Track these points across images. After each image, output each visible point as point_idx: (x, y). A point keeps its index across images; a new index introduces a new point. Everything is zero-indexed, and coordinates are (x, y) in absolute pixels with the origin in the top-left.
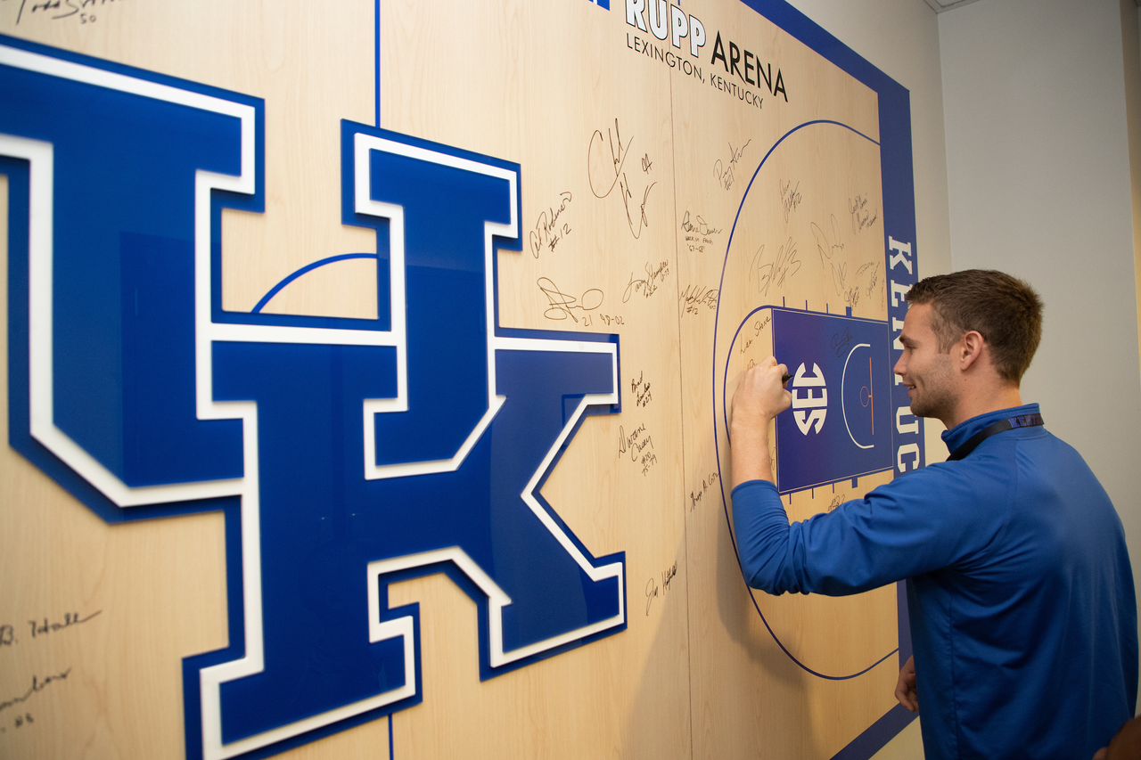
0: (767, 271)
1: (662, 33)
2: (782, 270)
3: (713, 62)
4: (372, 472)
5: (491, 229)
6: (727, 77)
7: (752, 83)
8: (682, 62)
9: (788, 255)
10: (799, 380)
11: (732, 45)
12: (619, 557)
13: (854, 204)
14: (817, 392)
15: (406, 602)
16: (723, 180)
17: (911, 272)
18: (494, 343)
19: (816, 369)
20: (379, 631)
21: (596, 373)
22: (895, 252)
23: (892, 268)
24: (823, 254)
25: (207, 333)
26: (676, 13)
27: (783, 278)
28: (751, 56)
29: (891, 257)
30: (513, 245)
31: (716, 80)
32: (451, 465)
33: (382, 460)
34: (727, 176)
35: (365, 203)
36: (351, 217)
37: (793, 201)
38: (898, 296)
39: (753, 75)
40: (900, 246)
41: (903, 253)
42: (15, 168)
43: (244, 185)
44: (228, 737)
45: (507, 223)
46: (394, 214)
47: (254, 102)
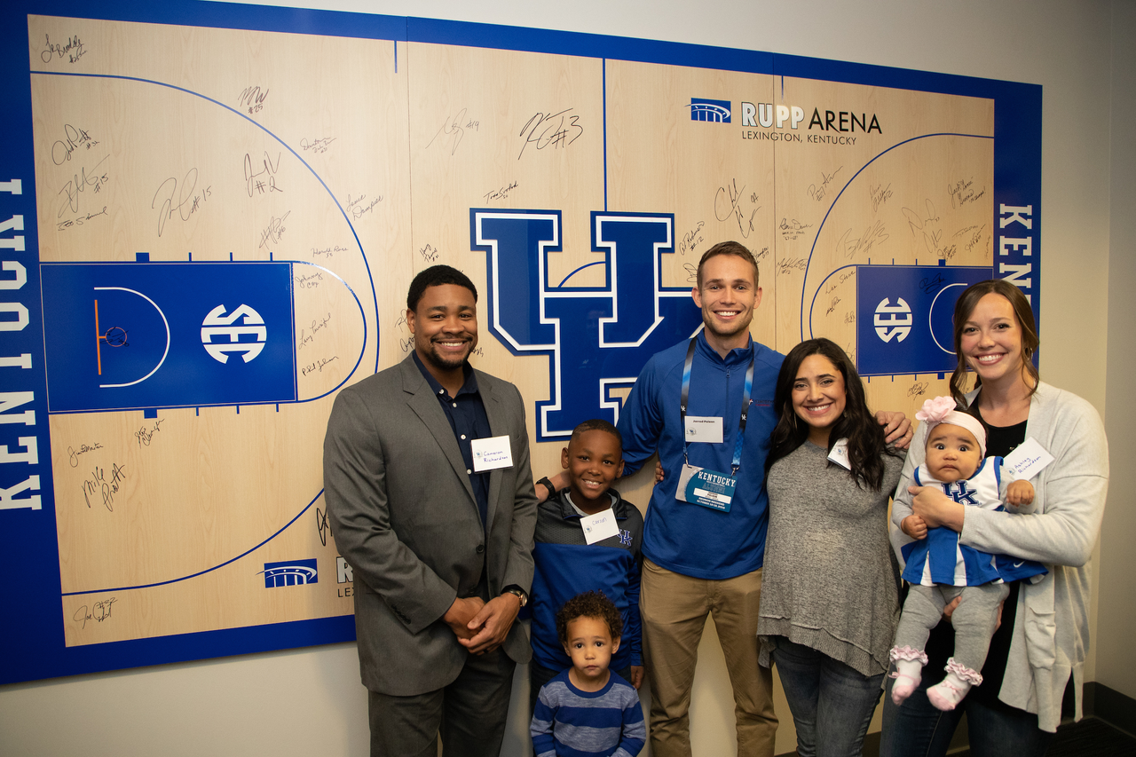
0: (854, 244)
1: (768, 124)
2: (869, 242)
3: (810, 128)
4: (602, 345)
5: (657, 246)
6: (824, 133)
7: (847, 130)
8: (783, 136)
9: (876, 232)
10: (882, 307)
11: (827, 112)
13: (955, 187)
14: (901, 316)
15: (617, 396)
16: (815, 196)
17: (1030, 227)
18: (658, 294)
19: (901, 301)
20: (603, 405)
22: (1008, 215)
23: (1003, 227)
24: (914, 228)
25: (543, 295)
26: (780, 108)
28: (847, 114)
29: (1002, 220)
30: (671, 250)
31: (812, 138)
32: (637, 344)
33: (605, 341)
34: (818, 194)
35: (600, 243)
36: (594, 248)
37: (884, 196)
38: (1009, 247)
39: (845, 125)
40: (1016, 210)
41: (1020, 214)
42: (488, 249)
43: (555, 243)
44: (549, 429)
45: (665, 241)
46: (613, 245)
47: (559, 213)
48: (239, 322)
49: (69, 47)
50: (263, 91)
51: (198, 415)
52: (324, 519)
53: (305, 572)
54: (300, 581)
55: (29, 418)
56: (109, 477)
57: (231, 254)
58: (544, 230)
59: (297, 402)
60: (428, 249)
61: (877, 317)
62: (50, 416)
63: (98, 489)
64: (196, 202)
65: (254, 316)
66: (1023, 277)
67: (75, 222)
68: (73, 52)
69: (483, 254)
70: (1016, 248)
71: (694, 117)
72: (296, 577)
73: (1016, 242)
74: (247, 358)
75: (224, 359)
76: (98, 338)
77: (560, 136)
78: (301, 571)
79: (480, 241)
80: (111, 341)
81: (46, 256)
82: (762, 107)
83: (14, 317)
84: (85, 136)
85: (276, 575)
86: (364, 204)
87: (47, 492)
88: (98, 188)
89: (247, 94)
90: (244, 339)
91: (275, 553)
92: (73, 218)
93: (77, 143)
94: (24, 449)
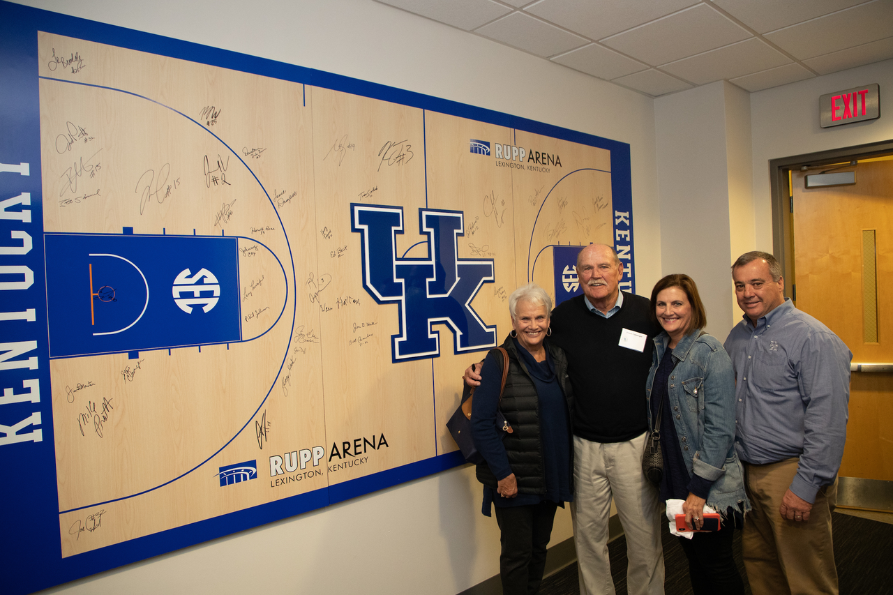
0: (551, 232)
1: (508, 157)
2: (558, 232)
3: (528, 161)
4: (429, 296)
6: (535, 165)
7: (545, 164)
8: (516, 165)
9: (561, 225)
10: (566, 271)
11: (536, 152)
12: (495, 326)
13: (595, 200)
14: (574, 276)
15: (436, 330)
16: (532, 203)
17: (628, 225)
18: (457, 263)
19: (574, 267)
20: (430, 336)
21: (487, 270)
22: (619, 217)
23: (617, 224)
24: (578, 223)
25: (395, 263)
26: (514, 148)
27: (558, 234)
28: (545, 154)
29: (616, 220)
30: (462, 235)
31: (529, 168)
32: (447, 295)
33: (430, 293)
34: (534, 202)
35: (425, 229)
36: (422, 232)
37: (564, 204)
38: (620, 235)
39: (545, 161)
40: (622, 214)
41: (624, 217)
42: (362, 231)
43: (400, 228)
44: (400, 354)
45: (460, 229)
46: (432, 230)
47: (401, 208)
48: (200, 282)
49: (71, 60)
50: (217, 110)
51: (170, 354)
52: (261, 429)
53: (248, 471)
54: (245, 479)
55: (33, 363)
56: (100, 409)
57: (194, 230)
58: (394, 219)
59: (242, 341)
60: (326, 232)
61: (563, 277)
62: (51, 361)
63: (91, 420)
64: (168, 189)
65: (211, 278)
66: (627, 254)
67: (74, 200)
68: (75, 65)
69: (359, 235)
70: (623, 237)
71: (472, 151)
72: (242, 475)
73: (623, 233)
74: (206, 309)
75: (189, 310)
76: (92, 294)
77: (401, 157)
78: (246, 470)
79: (358, 226)
80: (102, 297)
81: (48, 227)
82: (505, 146)
83: (21, 277)
84: (83, 132)
85: (229, 476)
86: (285, 197)
87: (47, 426)
88: (93, 174)
89: (206, 111)
90: (205, 294)
91: (227, 459)
92: (72, 197)
93: (76, 137)
94: (28, 390)
